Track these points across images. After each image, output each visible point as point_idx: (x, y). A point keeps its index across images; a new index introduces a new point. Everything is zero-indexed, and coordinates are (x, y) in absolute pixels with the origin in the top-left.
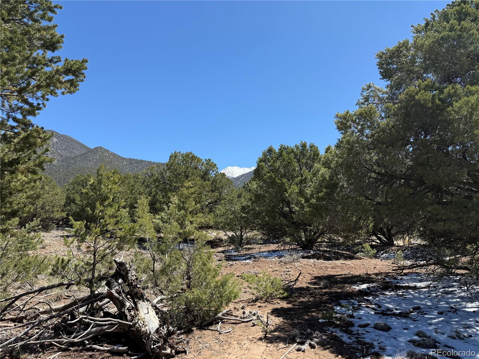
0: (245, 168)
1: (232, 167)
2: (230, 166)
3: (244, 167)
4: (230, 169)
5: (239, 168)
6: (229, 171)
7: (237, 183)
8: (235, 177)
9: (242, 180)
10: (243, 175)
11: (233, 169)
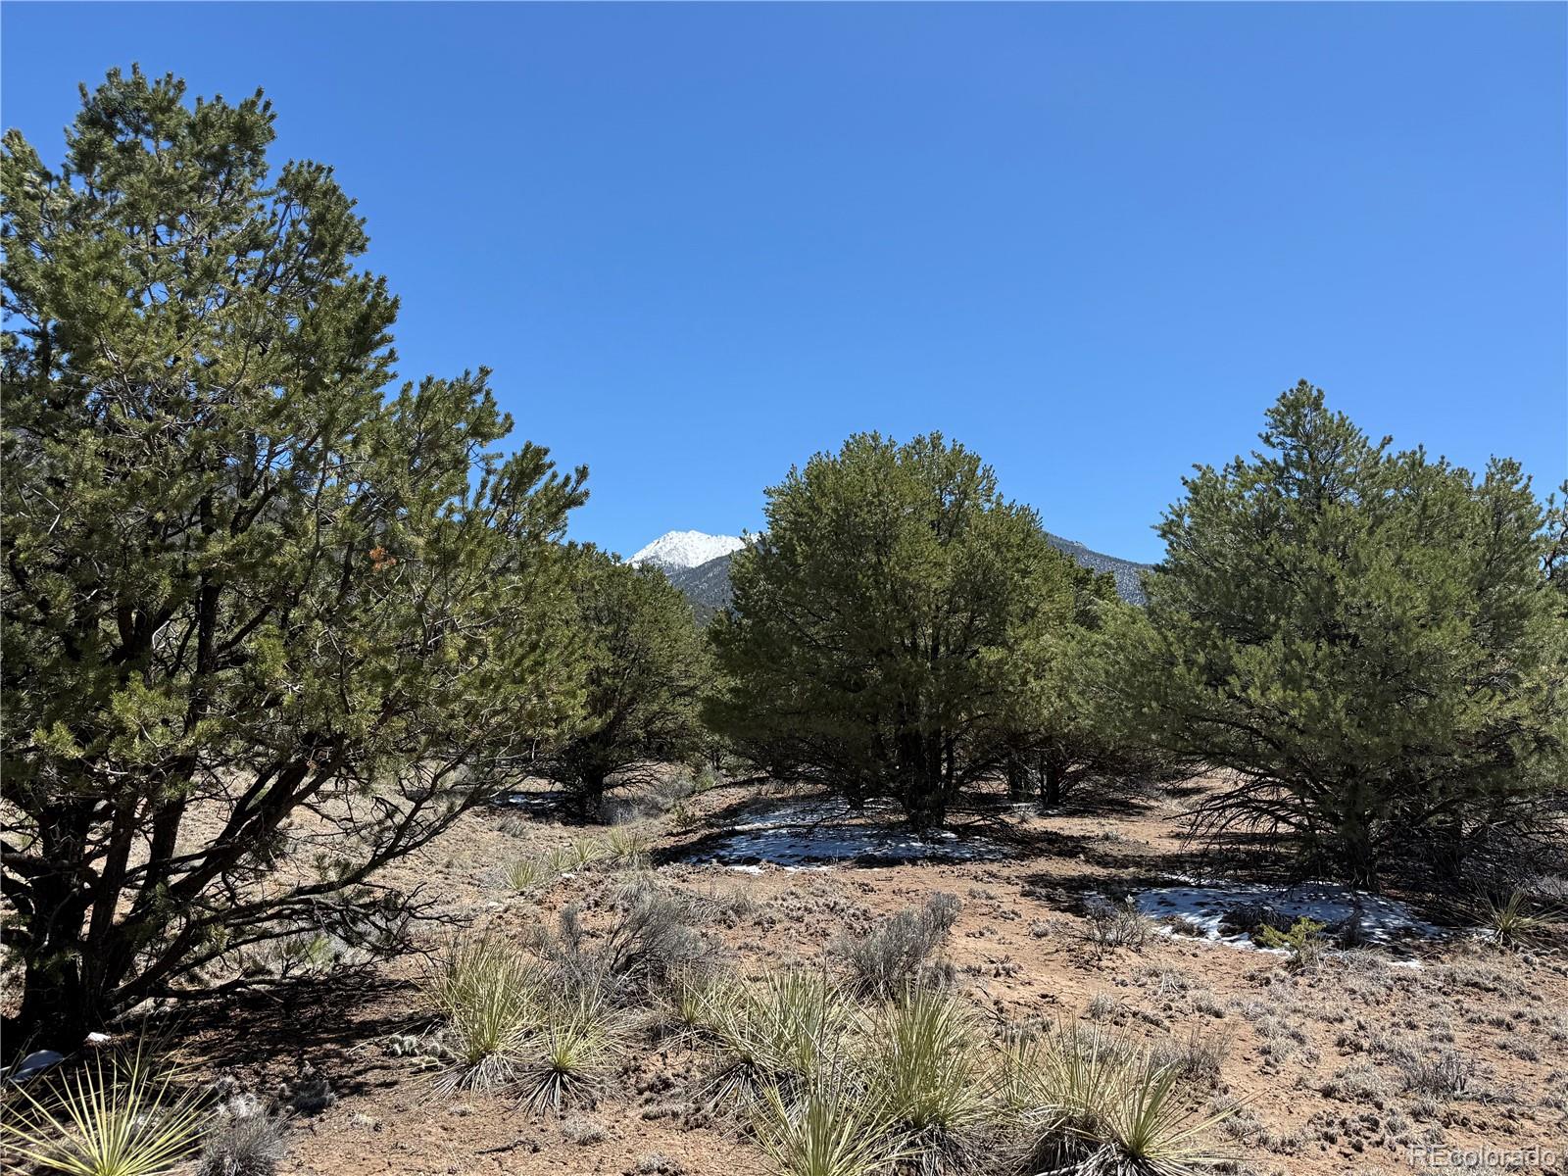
0: (724, 537)
1: (681, 534)
2: (677, 530)
3: (722, 534)
4: (676, 540)
6: (672, 546)
7: (696, 586)
8: (694, 566)
9: (715, 576)
10: (718, 561)
11: (686, 540)
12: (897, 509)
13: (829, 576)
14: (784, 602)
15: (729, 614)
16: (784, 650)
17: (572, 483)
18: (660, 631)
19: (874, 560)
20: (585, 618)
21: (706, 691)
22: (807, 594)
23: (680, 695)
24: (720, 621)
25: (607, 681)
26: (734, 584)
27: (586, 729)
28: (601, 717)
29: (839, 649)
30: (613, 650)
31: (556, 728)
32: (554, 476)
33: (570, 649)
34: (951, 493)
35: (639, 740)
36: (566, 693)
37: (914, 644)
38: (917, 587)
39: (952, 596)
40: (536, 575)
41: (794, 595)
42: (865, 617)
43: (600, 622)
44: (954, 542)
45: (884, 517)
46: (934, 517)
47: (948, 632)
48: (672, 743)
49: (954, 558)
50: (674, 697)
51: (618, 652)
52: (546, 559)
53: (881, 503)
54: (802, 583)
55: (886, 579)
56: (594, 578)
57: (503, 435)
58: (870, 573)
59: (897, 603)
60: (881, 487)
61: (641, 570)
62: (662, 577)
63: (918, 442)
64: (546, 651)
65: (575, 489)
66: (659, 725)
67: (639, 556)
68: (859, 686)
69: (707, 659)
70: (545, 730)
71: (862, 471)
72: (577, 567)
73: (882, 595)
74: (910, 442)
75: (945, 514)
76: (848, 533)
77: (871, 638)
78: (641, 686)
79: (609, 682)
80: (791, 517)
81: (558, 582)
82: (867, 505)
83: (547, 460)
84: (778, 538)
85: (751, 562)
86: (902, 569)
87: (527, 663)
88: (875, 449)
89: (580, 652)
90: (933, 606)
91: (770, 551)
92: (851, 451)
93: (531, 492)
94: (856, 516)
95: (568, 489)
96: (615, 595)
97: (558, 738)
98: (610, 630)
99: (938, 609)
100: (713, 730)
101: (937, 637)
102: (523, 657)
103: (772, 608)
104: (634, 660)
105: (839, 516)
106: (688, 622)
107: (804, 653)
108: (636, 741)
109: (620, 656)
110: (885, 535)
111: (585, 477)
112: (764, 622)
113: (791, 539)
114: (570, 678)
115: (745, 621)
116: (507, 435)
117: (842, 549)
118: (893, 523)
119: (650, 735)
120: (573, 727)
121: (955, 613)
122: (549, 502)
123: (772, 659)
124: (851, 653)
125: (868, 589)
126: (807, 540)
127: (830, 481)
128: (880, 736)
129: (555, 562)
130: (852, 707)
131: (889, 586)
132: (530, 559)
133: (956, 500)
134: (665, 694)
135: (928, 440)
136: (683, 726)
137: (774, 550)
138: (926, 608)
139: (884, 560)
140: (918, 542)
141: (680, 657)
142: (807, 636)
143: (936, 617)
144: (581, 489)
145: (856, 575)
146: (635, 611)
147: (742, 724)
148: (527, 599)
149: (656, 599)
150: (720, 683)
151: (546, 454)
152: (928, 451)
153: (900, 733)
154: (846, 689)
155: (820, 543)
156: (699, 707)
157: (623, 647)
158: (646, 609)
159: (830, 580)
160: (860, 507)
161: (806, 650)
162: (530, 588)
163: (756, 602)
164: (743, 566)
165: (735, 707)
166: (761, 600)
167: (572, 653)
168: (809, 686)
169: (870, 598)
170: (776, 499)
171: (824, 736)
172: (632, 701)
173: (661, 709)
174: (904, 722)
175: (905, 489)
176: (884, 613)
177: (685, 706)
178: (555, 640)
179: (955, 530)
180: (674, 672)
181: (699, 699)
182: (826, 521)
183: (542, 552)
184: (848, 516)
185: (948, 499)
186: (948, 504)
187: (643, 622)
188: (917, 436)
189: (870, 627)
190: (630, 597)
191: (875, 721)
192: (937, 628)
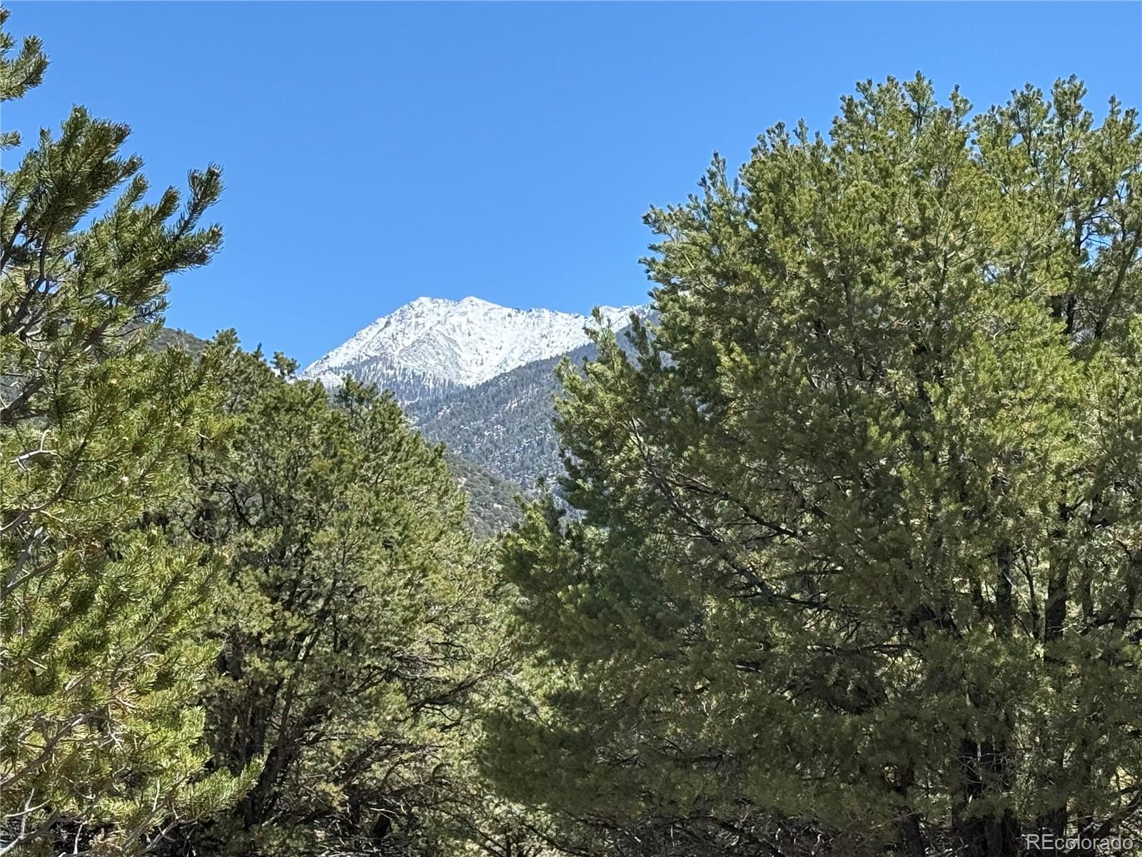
0: (546, 314)
1: (443, 307)
2: (434, 296)
3: (539, 306)
4: (429, 320)
5: (501, 312)
6: (422, 332)
7: (478, 432)
8: (471, 383)
9: (522, 410)
10: (532, 372)
11: (455, 320)
12: (968, 268)
13: (800, 429)
14: (689, 488)
15: (553, 516)
16: (685, 605)
17: (182, 209)
18: (387, 545)
19: (910, 388)
20: (207, 512)
21: (492, 699)
22: (743, 470)
23: (432, 701)
24: (531, 531)
25: (256, 663)
26: (569, 442)
27: (201, 803)
28: (235, 773)
29: (821, 606)
30: (272, 589)
31: (130, 797)
32: (139, 188)
33: (165, 610)
34: (1103, 229)
35: (331, 810)
36: (154, 717)
37: (1005, 597)
38: (1013, 458)
39: (1102, 483)
40: (89, 432)
41: (712, 472)
42: (885, 530)
43: (243, 519)
44: (1107, 349)
45: (936, 287)
46: (1060, 288)
47: (1088, 569)
48: (411, 816)
49: (1107, 391)
50: (417, 708)
51: (286, 596)
52: (112, 393)
53: (929, 253)
54: (731, 442)
55: (938, 438)
56: (229, 433)
57: (20, 90)
58: (898, 422)
59: (964, 498)
60: (930, 213)
61: (344, 396)
62: (393, 413)
63: (1025, 103)
64: (107, 615)
65: (186, 226)
66: (380, 774)
67: (341, 356)
68: (867, 698)
69: (499, 616)
70: (103, 803)
71: (886, 174)
72: (187, 412)
73: (928, 480)
74: (1007, 103)
75: (1086, 281)
76: (847, 322)
77: (899, 583)
78: (340, 680)
79: (262, 666)
80: (711, 283)
81: (138, 449)
82: (896, 256)
83: (122, 154)
84: (676, 331)
85: (609, 390)
86: (977, 414)
87: (64, 642)
88: (918, 117)
89: (193, 614)
90: (1053, 507)
91: (655, 361)
92: (858, 123)
93: (83, 226)
94: (868, 282)
95: (170, 224)
96: (281, 456)
97: (133, 822)
98: (266, 541)
99: (1065, 513)
100: (509, 793)
101: (1063, 583)
102: (54, 630)
103: (658, 501)
104: (323, 614)
105: (826, 281)
106: (455, 525)
107: (733, 614)
108: (323, 812)
109: (288, 606)
110: (938, 332)
111: (213, 194)
112: (637, 535)
113: (708, 335)
114: (165, 679)
115: (590, 532)
116: (30, 92)
117: (831, 362)
118: (959, 300)
119: (359, 798)
120: (170, 799)
121: (1105, 523)
122: (126, 256)
123: (658, 628)
124: (848, 614)
125: (892, 461)
126: (748, 339)
127: (805, 196)
128: (916, 819)
129: (136, 398)
130: (848, 748)
131: (944, 455)
132: (77, 391)
133: (1115, 245)
134: (394, 700)
135: (1048, 99)
136: (436, 779)
137: (666, 360)
138: (1034, 511)
139: (934, 391)
140: (1020, 349)
141: (433, 612)
142: (742, 571)
143: (1059, 534)
144: (203, 224)
145: (865, 427)
146: (328, 497)
147: (579, 782)
148: (67, 490)
149: (378, 469)
150: (526, 677)
151: (119, 140)
152: (1049, 126)
153: (965, 816)
154: (832, 702)
155: (777, 346)
156: (477, 734)
157: (296, 583)
158: (354, 493)
159: (798, 437)
160: (877, 261)
161: (739, 606)
162: (75, 460)
163: (620, 487)
164: (589, 397)
165: (564, 740)
166: (632, 482)
167: (170, 621)
168: (744, 696)
169: (899, 482)
170: (676, 238)
171: (780, 814)
172: (316, 714)
173: (386, 734)
174: (975, 788)
175: (989, 218)
176: (931, 521)
177: (444, 728)
178: (131, 588)
179: (1110, 321)
180: (418, 648)
181: (476, 712)
182: (793, 293)
183: (105, 376)
184: (847, 282)
185: (1095, 246)
186: (1093, 254)
187: (346, 524)
188: (1021, 89)
189: (896, 553)
190: (315, 464)
191: (905, 783)
192: (1062, 561)
